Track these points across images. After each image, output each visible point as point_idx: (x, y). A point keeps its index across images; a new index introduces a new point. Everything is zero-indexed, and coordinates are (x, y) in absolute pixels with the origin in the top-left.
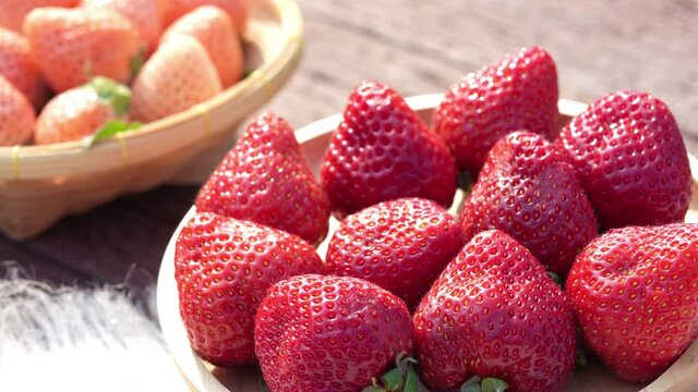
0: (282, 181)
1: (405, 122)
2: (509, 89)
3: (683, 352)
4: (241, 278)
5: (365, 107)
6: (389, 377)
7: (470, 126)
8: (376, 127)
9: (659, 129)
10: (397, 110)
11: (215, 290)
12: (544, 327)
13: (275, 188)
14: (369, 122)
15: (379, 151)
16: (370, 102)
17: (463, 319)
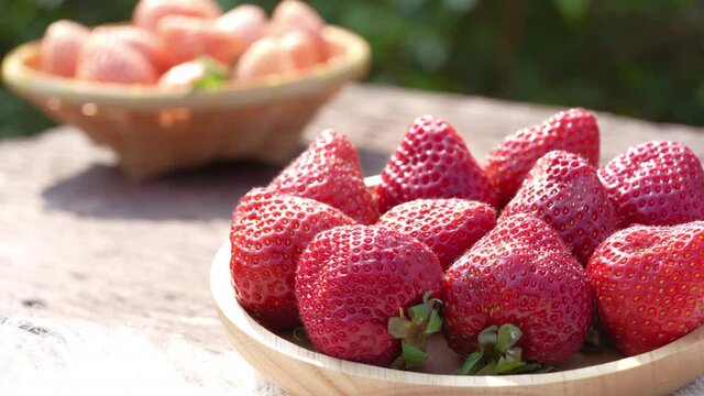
0: (339, 177)
1: (457, 146)
2: (554, 134)
3: (689, 332)
4: (289, 230)
5: (421, 131)
6: (415, 309)
7: (514, 162)
8: (429, 147)
9: (686, 167)
10: (449, 136)
11: (265, 239)
12: (562, 286)
13: (331, 182)
14: (423, 144)
15: (429, 167)
16: (427, 129)
17: (488, 270)
